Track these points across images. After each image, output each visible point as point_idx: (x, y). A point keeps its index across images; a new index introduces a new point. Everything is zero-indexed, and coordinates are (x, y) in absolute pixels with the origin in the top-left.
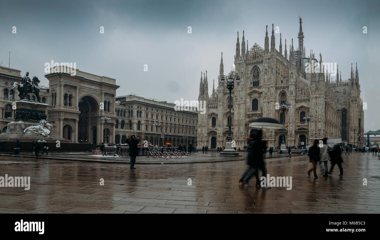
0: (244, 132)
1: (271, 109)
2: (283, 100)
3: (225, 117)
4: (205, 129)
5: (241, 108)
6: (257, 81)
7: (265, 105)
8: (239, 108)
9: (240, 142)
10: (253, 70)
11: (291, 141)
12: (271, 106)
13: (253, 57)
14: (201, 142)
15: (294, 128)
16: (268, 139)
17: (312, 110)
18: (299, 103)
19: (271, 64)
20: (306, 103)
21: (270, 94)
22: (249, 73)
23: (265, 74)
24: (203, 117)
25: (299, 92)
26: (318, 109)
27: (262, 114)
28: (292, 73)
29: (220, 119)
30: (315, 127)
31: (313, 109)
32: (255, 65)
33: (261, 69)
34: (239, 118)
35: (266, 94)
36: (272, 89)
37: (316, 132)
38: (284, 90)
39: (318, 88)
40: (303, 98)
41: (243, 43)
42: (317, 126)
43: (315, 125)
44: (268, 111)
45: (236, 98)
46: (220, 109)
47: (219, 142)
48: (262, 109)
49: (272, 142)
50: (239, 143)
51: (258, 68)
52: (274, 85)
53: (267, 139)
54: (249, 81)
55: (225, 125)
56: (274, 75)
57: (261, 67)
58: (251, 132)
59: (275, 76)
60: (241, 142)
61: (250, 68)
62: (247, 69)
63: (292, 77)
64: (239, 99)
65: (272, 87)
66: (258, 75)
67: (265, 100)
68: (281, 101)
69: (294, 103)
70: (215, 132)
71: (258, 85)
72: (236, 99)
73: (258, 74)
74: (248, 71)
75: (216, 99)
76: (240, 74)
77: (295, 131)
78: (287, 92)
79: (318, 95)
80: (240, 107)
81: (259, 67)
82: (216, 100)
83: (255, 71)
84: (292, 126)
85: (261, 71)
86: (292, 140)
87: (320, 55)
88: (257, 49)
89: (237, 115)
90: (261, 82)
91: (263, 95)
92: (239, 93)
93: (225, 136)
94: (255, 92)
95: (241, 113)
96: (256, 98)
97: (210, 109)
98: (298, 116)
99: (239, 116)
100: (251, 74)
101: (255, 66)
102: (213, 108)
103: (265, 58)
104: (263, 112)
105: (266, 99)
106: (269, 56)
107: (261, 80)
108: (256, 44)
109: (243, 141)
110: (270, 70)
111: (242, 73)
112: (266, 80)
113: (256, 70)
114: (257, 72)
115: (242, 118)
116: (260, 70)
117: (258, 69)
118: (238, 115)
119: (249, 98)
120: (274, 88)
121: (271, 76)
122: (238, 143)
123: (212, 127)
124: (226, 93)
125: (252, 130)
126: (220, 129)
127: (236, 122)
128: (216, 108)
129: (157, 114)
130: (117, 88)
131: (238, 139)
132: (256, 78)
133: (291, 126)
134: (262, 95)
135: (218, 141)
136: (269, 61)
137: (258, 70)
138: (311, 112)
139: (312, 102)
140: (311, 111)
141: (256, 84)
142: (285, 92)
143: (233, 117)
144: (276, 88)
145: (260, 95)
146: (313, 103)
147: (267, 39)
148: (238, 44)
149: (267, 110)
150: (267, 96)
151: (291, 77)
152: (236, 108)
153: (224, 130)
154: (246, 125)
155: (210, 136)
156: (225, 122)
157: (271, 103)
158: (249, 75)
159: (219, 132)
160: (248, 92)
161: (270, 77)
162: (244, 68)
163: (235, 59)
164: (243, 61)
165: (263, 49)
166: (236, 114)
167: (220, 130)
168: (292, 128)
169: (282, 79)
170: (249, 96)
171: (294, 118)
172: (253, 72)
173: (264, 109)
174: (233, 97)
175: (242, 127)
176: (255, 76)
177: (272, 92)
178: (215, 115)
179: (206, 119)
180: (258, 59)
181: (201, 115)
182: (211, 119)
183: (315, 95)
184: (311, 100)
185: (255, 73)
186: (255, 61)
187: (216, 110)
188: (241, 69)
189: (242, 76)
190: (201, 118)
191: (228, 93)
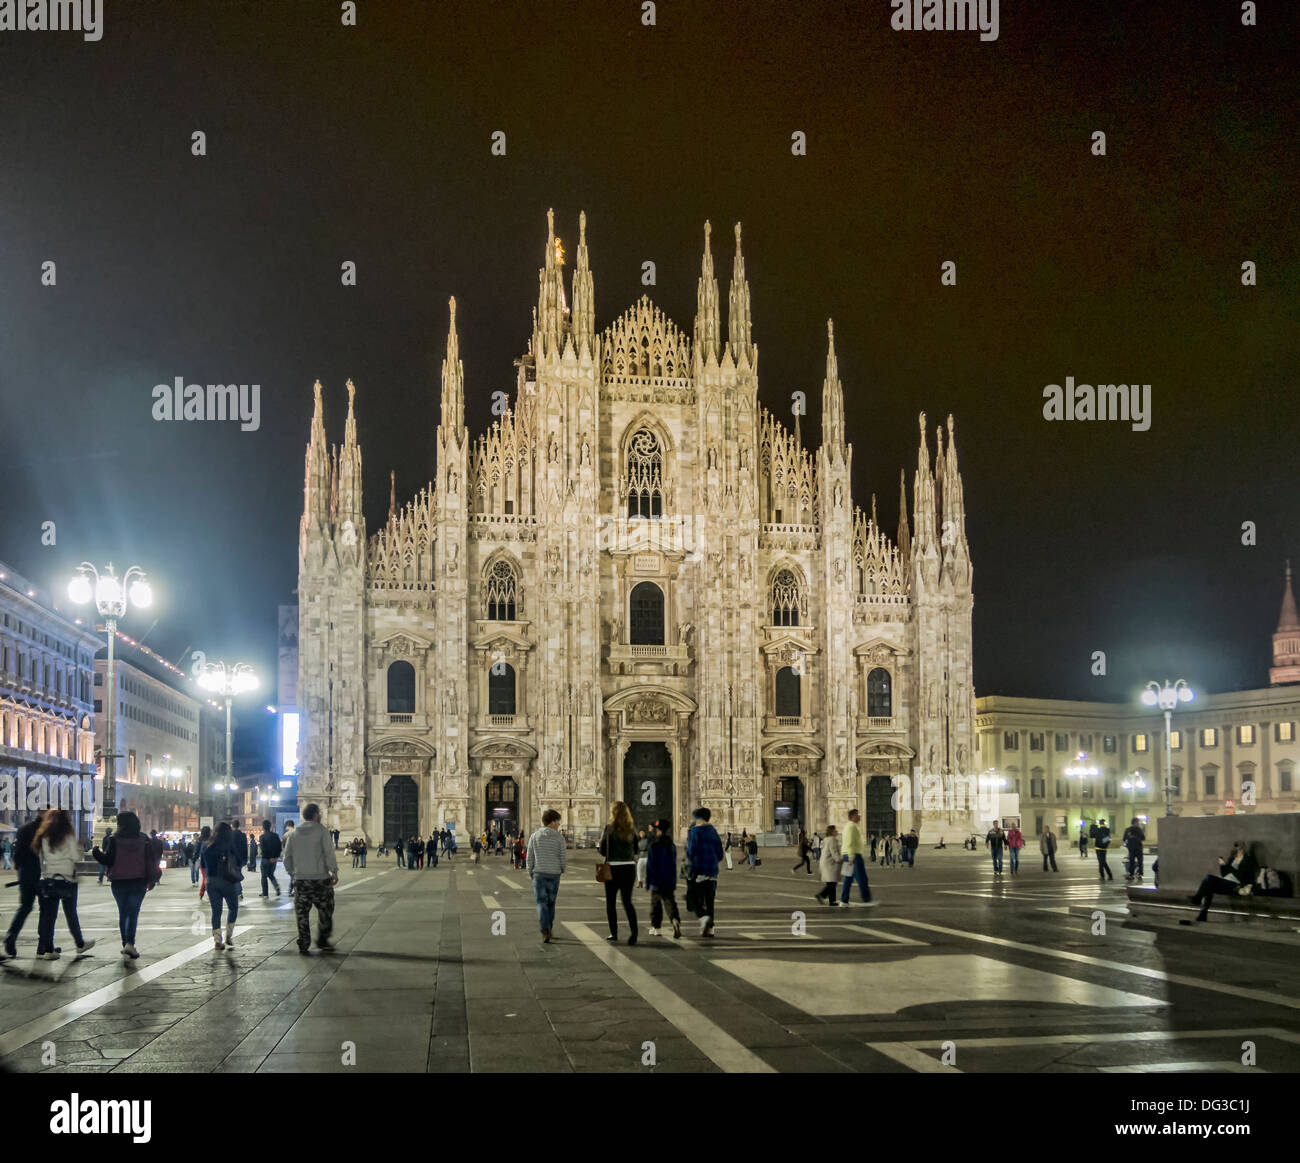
0: (598, 755)
1: (743, 645)
2: (786, 608)
3: (472, 667)
4: (351, 729)
5: (579, 622)
6: (651, 491)
7: (711, 621)
8: (569, 624)
9: (578, 807)
10: (632, 432)
12: (743, 627)
13: (633, 367)
15: (854, 743)
16: (732, 792)
17: (929, 666)
18: (863, 627)
19: (741, 418)
20: (891, 629)
23: (710, 464)
24: (334, 657)
26: (955, 660)
27: (694, 664)
29: (454, 676)
30: (945, 743)
31: (935, 658)
33: (677, 439)
34: (569, 677)
35: (714, 564)
37: (948, 765)
38: (795, 556)
40: (881, 609)
42: (950, 739)
43: (945, 734)
44: (730, 652)
46: (449, 620)
47: (452, 806)
53: (729, 798)
54: (611, 485)
55: (474, 712)
56: (748, 478)
57: (676, 422)
59: (757, 482)
60: (586, 807)
61: (617, 419)
66: (658, 464)
68: (777, 614)
71: (658, 512)
72: (554, 574)
73: (657, 457)
74: (610, 434)
75: (414, 557)
76: (569, 439)
77: (857, 757)
78: (805, 567)
79: (951, 600)
80: (574, 618)
81: (667, 421)
83: (640, 441)
84: (842, 734)
85: (675, 444)
92: (569, 541)
93: (478, 775)
94: (647, 548)
95: (579, 649)
96: (654, 580)
97: (376, 612)
98: (860, 687)
99: (569, 665)
100: (622, 449)
101: (645, 414)
102: (394, 611)
103: (708, 382)
104: (704, 657)
106: (729, 379)
107: (679, 490)
109: (597, 801)
110: (734, 448)
111: (585, 436)
113: (645, 438)
114: (648, 447)
115: (586, 678)
116: (668, 438)
117: (656, 432)
118: (564, 662)
119: (611, 577)
120: (756, 543)
121: (739, 481)
124: (481, 535)
125: (632, 743)
126: (452, 732)
127: (553, 696)
128: (417, 611)
132: (645, 478)
133: (838, 733)
135: (441, 800)
136: (728, 402)
137: (653, 437)
138: (925, 675)
139: (931, 629)
140: (925, 667)
141: (646, 505)
142: (798, 566)
143: (524, 672)
145: (674, 568)
146: (933, 634)
149: (722, 649)
150: (719, 576)
152: (550, 623)
153: (470, 737)
154: (606, 715)
155: (375, 773)
157: (744, 612)
159: (451, 750)
161: (733, 483)
162: (593, 414)
164: (590, 375)
166: (549, 652)
167: (452, 738)
168: (843, 742)
169: (781, 504)
170: (615, 567)
172: (629, 441)
173: (707, 641)
174: (519, 557)
175: (590, 729)
176: (642, 467)
177: (745, 558)
178: (411, 652)
179: (356, 666)
180: (665, 383)
181: (322, 644)
182: (381, 667)
183: (942, 599)
184: (925, 619)
185: (639, 450)
186: (648, 391)
187: (420, 624)
188: (578, 412)
189: (584, 455)
190: (326, 661)
191: (494, 535)
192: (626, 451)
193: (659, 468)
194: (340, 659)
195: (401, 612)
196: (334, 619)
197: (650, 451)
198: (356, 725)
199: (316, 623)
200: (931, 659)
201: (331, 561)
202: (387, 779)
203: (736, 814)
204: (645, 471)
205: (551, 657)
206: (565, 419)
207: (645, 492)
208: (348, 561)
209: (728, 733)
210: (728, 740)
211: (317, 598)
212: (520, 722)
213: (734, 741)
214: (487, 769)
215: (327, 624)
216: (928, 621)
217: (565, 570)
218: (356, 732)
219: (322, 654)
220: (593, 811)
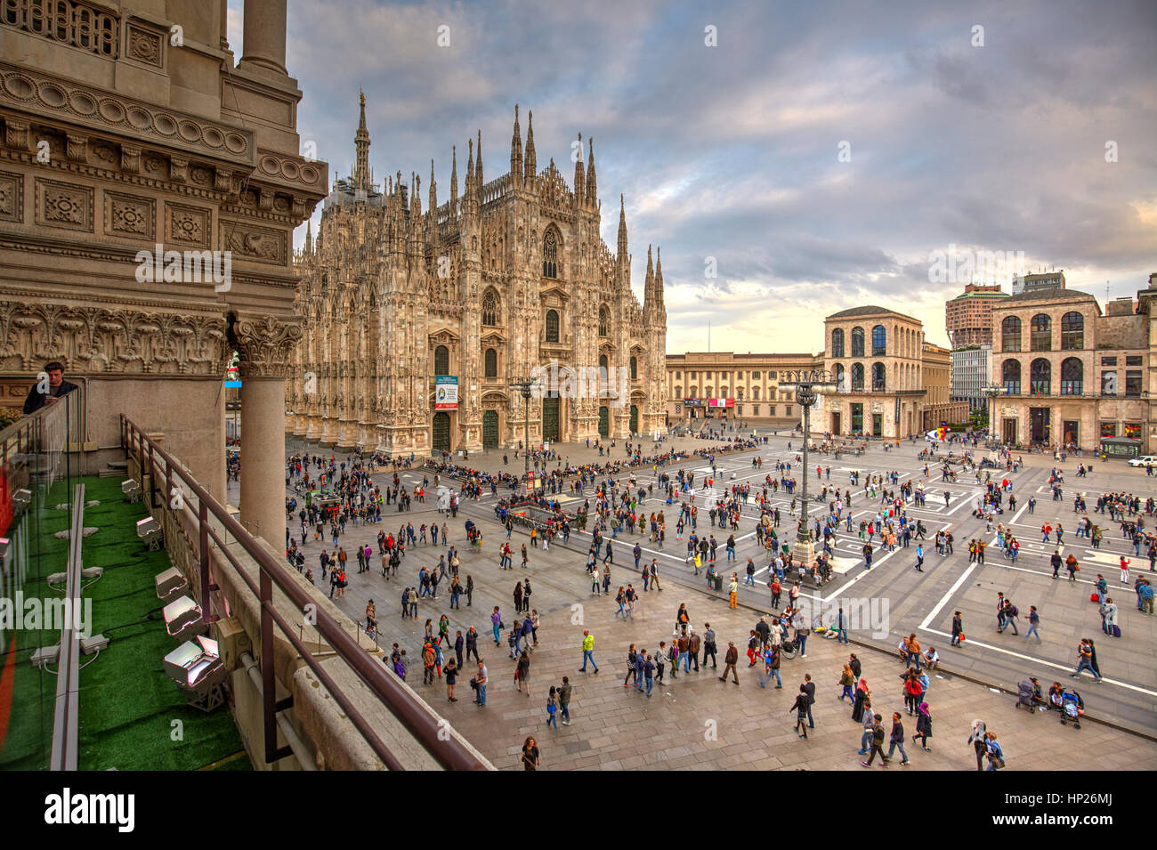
2: (602, 327)
5: (530, 330)
6: (552, 263)
8: (526, 330)
11: (625, 421)
12: (593, 337)
13: (548, 198)
14: (408, 433)
16: (589, 416)
22: (541, 236)
24: (413, 344)
27: (573, 352)
29: (474, 356)
32: (554, 220)
33: (566, 239)
34: (526, 358)
37: (658, 400)
38: (607, 303)
40: (636, 330)
41: (530, 146)
44: (589, 349)
46: (472, 324)
47: (473, 430)
48: (570, 339)
51: (557, 229)
52: (598, 288)
53: (588, 418)
57: (565, 231)
61: (543, 225)
65: (595, 291)
66: (555, 250)
71: (555, 276)
72: (520, 303)
73: (555, 247)
74: (540, 232)
80: (528, 327)
83: (549, 237)
85: (564, 241)
88: (556, 181)
92: (527, 287)
94: (555, 292)
95: (530, 344)
96: (555, 310)
99: (526, 353)
101: (554, 224)
102: (439, 316)
108: (552, 164)
110: (591, 248)
114: (552, 241)
115: (533, 359)
116: (562, 237)
117: (556, 233)
118: (524, 350)
120: (598, 296)
122: (525, 429)
126: (473, 388)
131: (525, 418)
132: (551, 257)
134: (566, 304)
135: (468, 426)
136: (592, 226)
138: (652, 361)
141: (551, 271)
142: (609, 309)
143: (501, 353)
145: (564, 304)
149: (586, 347)
152: (518, 329)
153: (481, 391)
160: (540, 289)
165: (568, 187)
167: (474, 391)
172: (545, 236)
176: (549, 250)
178: (447, 341)
180: (562, 210)
181: (406, 335)
182: (432, 350)
185: (548, 241)
186: (556, 212)
190: (407, 345)
191: (490, 278)
193: (557, 253)
194: (416, 344)
195: (442, 317)
197: (552, 243)
204: (551, 252)
205: (519, 347)
206: (525, 221)
207: (550, 263)
212: (499, 381)
214: (484, 407)
215: (408, 323)
216: (653, 338)
218: (425, 389)
219: (406, 342)
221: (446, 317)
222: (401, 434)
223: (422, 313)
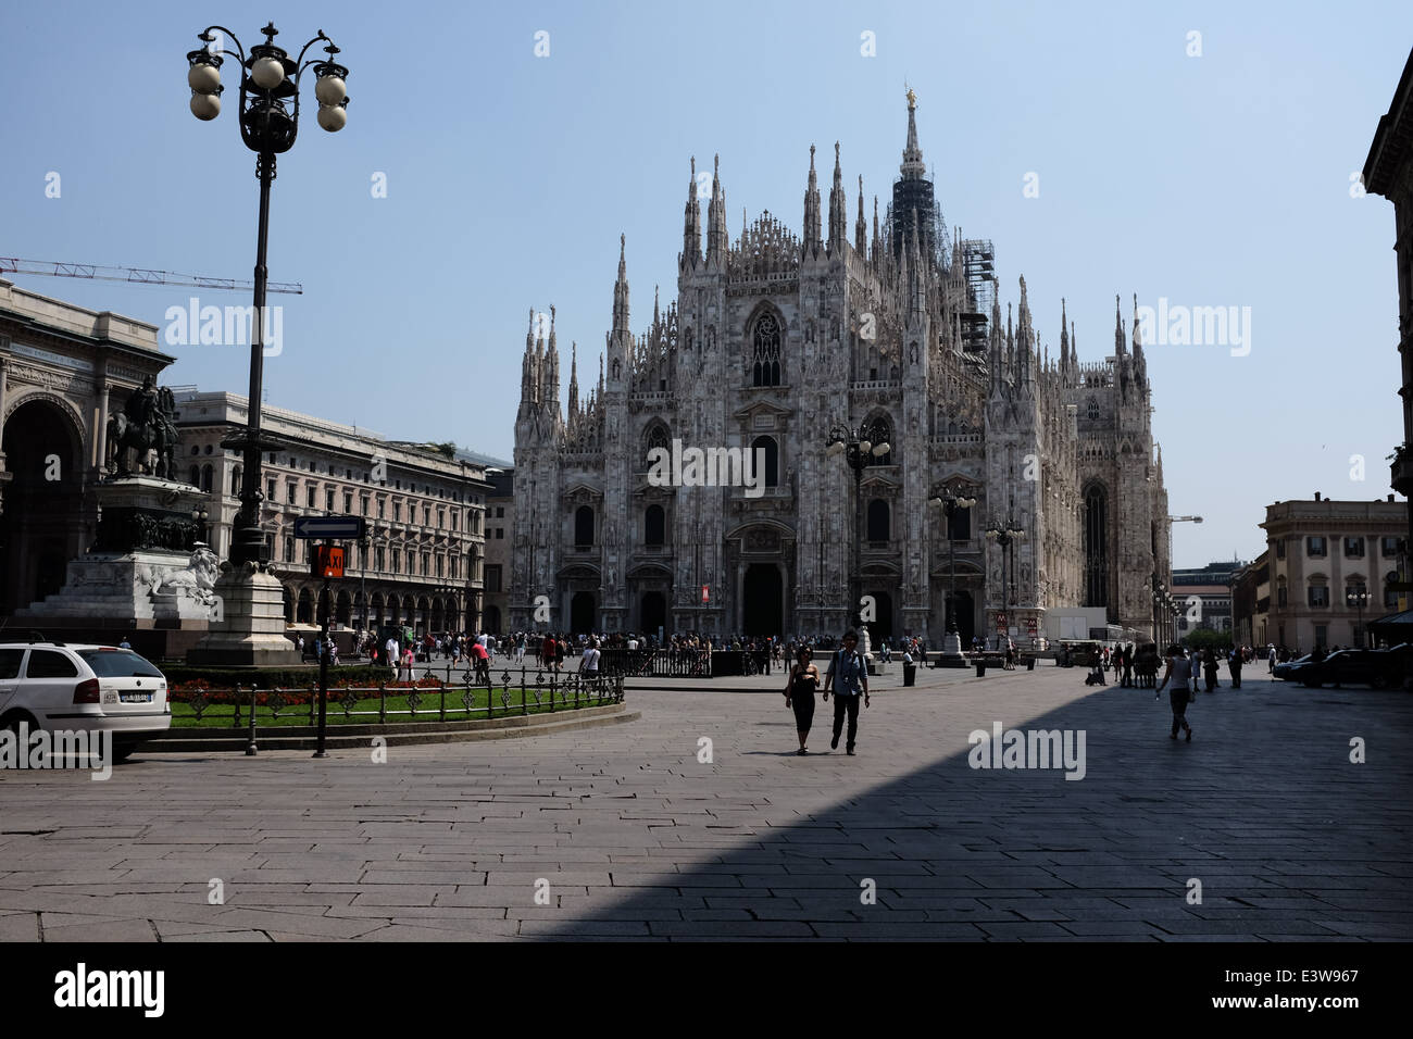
0: (718, 575)
1: (833, 484)
3: (634, 509)
4: (545, 558)
6: (771, 362)
7: (807, 465)
10: (757, 318)
11: (916, 616)
12: (833, 469)
13: (756, 266)
14: (525, 615)
15: (927, 563)
16: (821, 604)
17: (995, 495)
18: (945, 464)
19: (833, 300)
20: (968, 464)
21: (826, 420)
22: (739, 328)
23: (808, 339)
24: (536, 507)
25: (941, 419)
27: (795, 499)
28: (916, 344)
29: (614, 517)
30: (1010, 563)
31: (1000, 489)
32: (765, 297)
33: (789, 319)
34: (698, 514)
35: (812, 420)
36: (833, 402)
37: (1012, 582)
38: (884, 407)
39: (1015, 409)
40: (958, 446)
41: (715, 207)
42: (1015, 559)
44: (822, 490)
45: (686, 429)
46: (613, 474)
47: (611, 616)
48: (794, 478)
49: (839, 621)
50: (701, 621)
51: (777, 310)
52: (843, 385)
53: (819, 608)
54: (737, 362)
55: (633, 543)
56: (841, 347)
57: (787, 308)
58: (746, 574)
59: (846, 350)
61: (742, 309)
62: (731, 311)
63: (915, 358)
64: (699, 434)
65: (835, 393)
66: (777, 340)
67: (805, 442)
69: (925, 464)
70: (590, 571)
71: (776, 381)
73: (776, 336)
74: (736, 322)
75: (596, 428)
76: (700, 331)
77: (930, 575)
78: (893, 415)
79: (1016, 436)
81: (782, 307)
82: (595, 434)
83: (763, 324)
84: (917, 556)
85: (789, 324)
86: (919, 612)
87: (1022, 279)
88: (771, 235)
89: (688, 503)
90: (788, 369)
91: (797, 424)
92: (699, 409)
93: (635, 592)
94: (766, 409)
96: (769, 434)
97: (568, 471)
98: (941, 514)
100: (747, 333)
101: (764, 302)
102: (580, 469)
103: (806, 273)
104: (802, 495)
105: (810, 441)
106: (822, 269)
107: (790, 361)
108: (766, 212)
109: (715, 612)
110: (828, 324)
111: (712, 328)
112: (810, 364)
113: (768, 321)
114: (770, 328)
115: (710, 515)
116: (783, 319)
117: (775, 315)
118: (693, 503)
119: (736, 434)
120: (845, 400)
121: (831, 352)
122: (692, 621)
123: (578, 550)
124: (640, 409)
125: (751, 565)
126: (613, 559)
127: (685, 530)
128: (595, 468)
129: (312, 482)
130: (163, 366)
131: (692, 603)
132: (767, 353)
133: (912, 554)
134: (792, 423)
135: (604, 611)
136: (823, 287)
137: (774, 318)
138: (991, 503)
139: (997, 463)
140: (991, 496)
141: (767, 375)
142: (889, 415)
143: (670, 511)
144: (851, 396)
145: (786, 424)
146: (998, 467)
147: (811, 199)
148: (691, 209)
149: (815, 488)
150: (815, 429)
151: (912, 361)
153: (628, 563)
154: (726, 544)
155: (566, 590)
156: (634, 530)
158: (740, 338)
159: (611, 572)
160: (736, 408)
161: (826, 353)
162: (718, 309)
163: (682, 265)
164: (716, 280)
165: (795, 237)
166: (685, 497)
167: (614, 564)
168: (917, 562)
169: (874, 363)
170: (738, 427)
171: (926, 522)
172: (755, 324)
173: (803, 481)
174: (668, 422)
175: (711, 555)
176: (765, 344)
177: (835, 413)
178: (591, 500)
179: (549, 511)
180: (778, 277)
181: (527, 497)
182: (570, 512)
183: (1007, 437)
184: (991, 454)
185: (762, 331)
186: (765, 285)
187: (598, 478)
188: (706, 309)
189: (712, 341)
190: (530, 509)
191: (649, 408)
192: (752, 334)
193: (779, 344)
194: (539, 507)
195: (585, 470)
196: (536, 478)
197: (771, 331)
198: (548, 555)
199: (524, 482)
200: (997, 489)
201: (535, 437)
202: (573, 595)
203: (826, 623)
204: (767, 347)
206: (697, 316)
207: (767, 364)
208: (545, 437)
209: (819, 556)
210: (819, 563)
211: (525, 464)
212: (667, 551)
213: (824, 562)
214: (642, 586)
215: (531, 482)
216: (994, 456)
217: (696, 431)
218: (548, 561)
219: (527, 505)
220: (714, 620)
221: (591, 470)
222: (519, 615)
223: (546, 469)
